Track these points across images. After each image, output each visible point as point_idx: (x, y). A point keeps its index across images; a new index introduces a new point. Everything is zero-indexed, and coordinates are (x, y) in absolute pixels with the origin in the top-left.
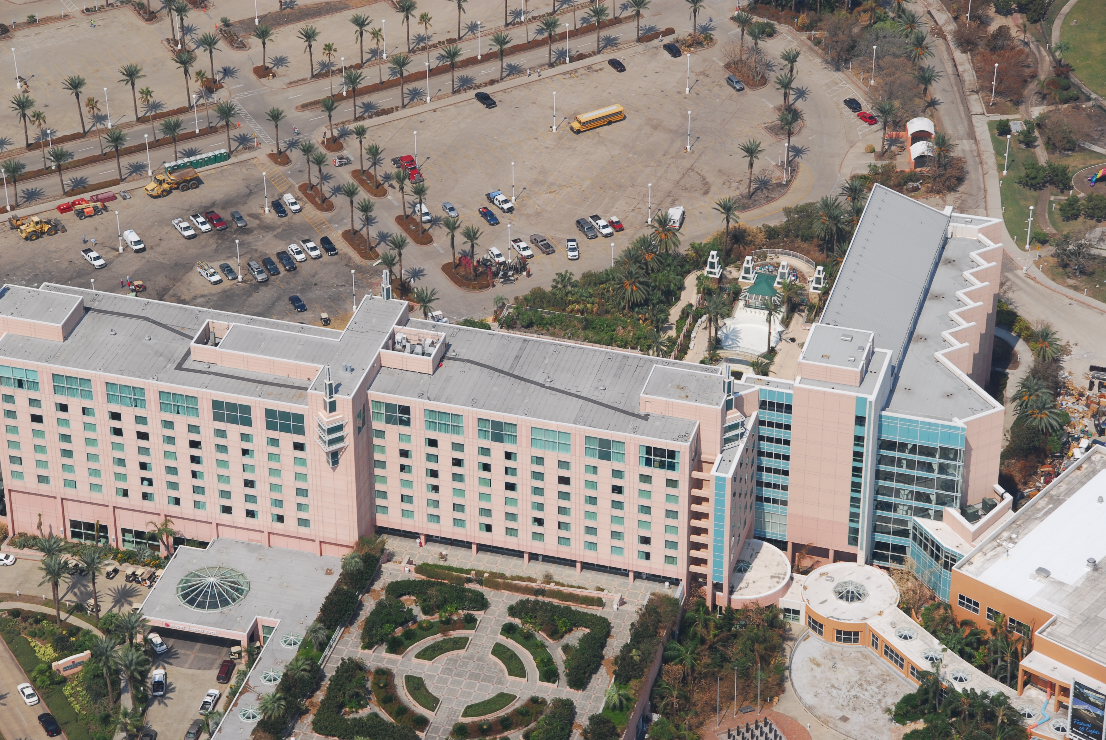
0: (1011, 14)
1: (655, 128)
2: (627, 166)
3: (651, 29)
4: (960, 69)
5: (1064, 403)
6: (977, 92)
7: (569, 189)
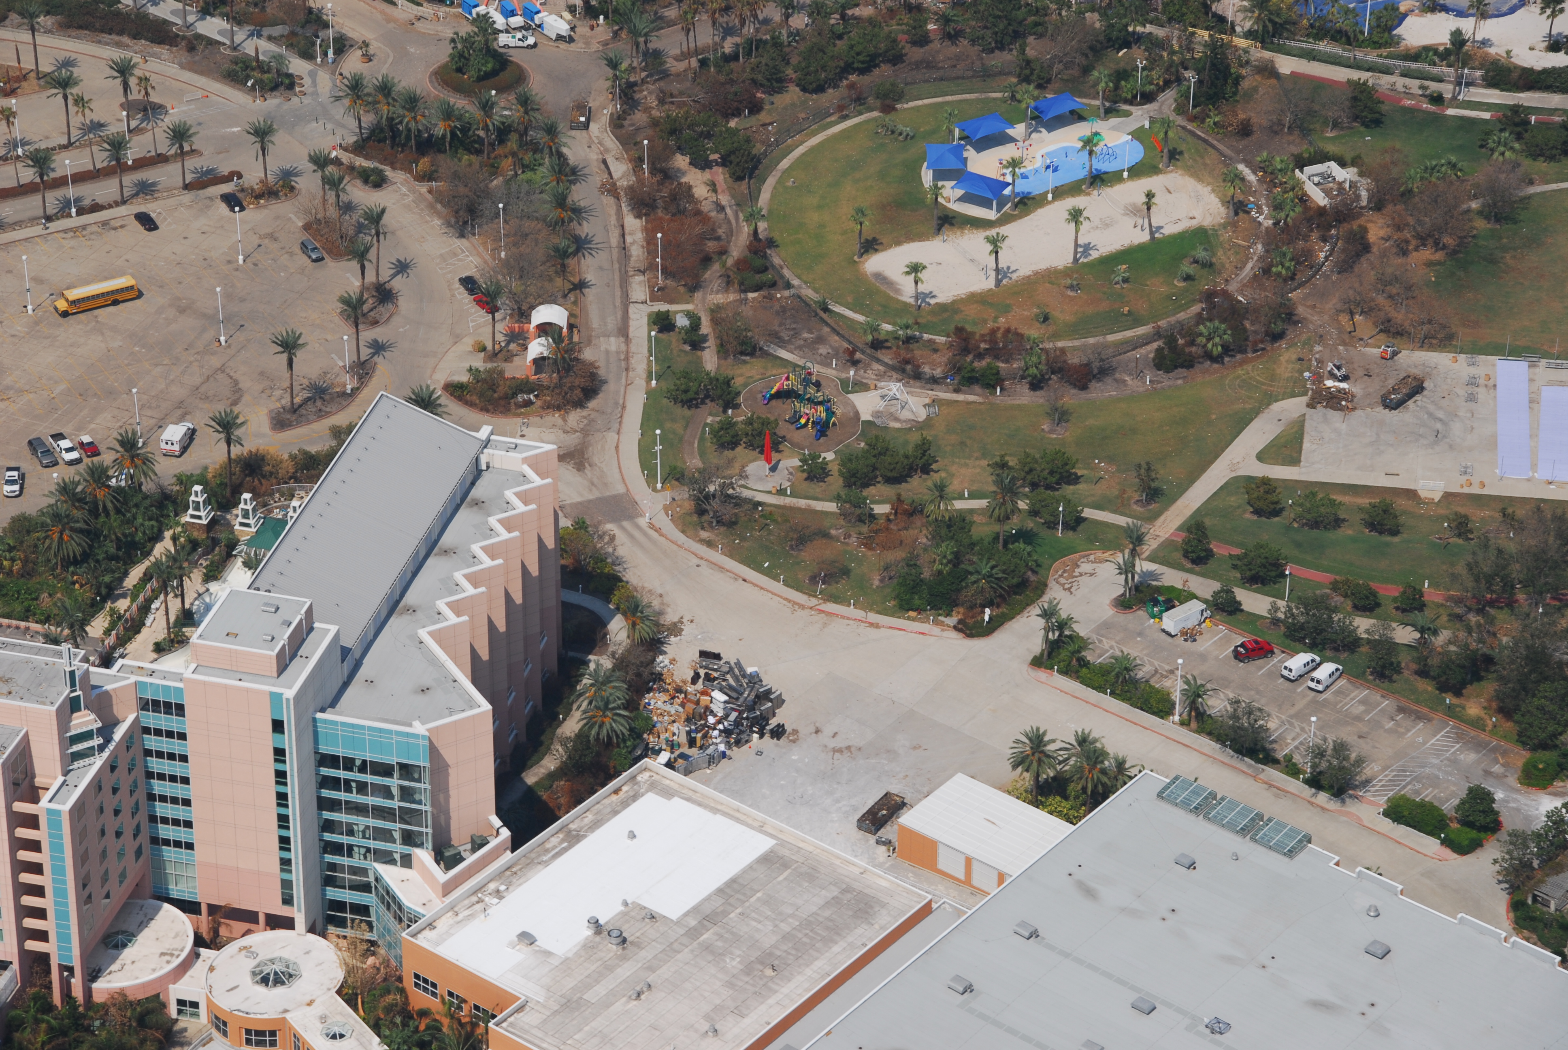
0: (711, 168)
1: (182, 311)
2: (129, 364)
3: (210, 171)
4: (629, 239)
5: (652, 702)
6: (643, 273)
7: (31, 396)
